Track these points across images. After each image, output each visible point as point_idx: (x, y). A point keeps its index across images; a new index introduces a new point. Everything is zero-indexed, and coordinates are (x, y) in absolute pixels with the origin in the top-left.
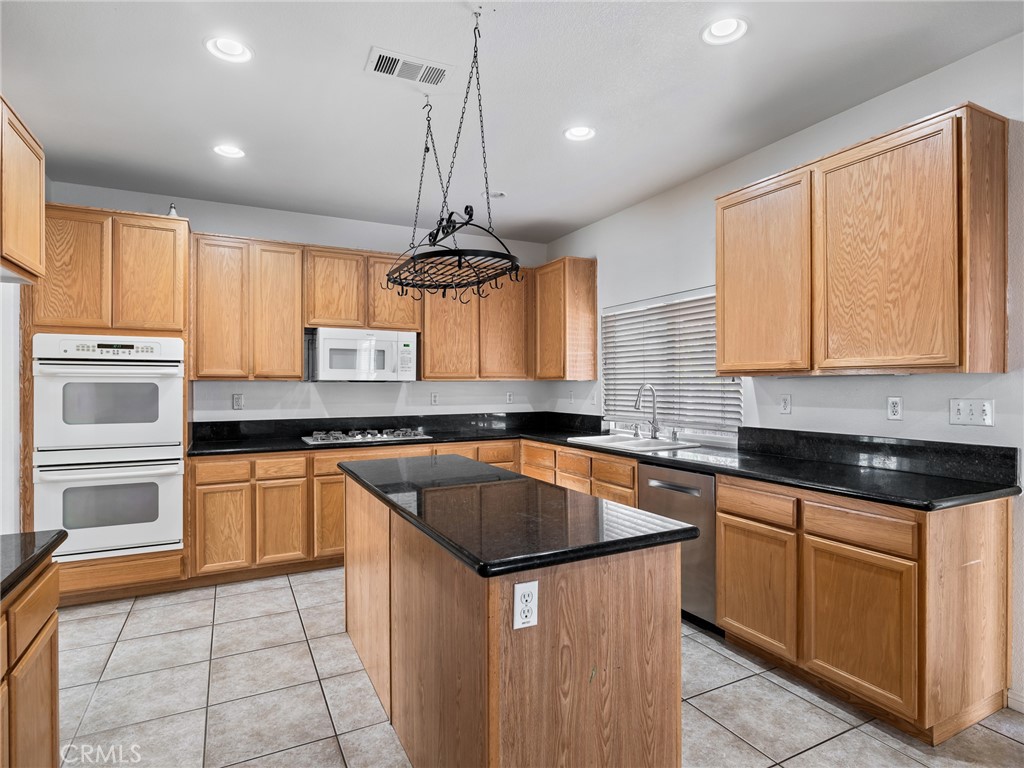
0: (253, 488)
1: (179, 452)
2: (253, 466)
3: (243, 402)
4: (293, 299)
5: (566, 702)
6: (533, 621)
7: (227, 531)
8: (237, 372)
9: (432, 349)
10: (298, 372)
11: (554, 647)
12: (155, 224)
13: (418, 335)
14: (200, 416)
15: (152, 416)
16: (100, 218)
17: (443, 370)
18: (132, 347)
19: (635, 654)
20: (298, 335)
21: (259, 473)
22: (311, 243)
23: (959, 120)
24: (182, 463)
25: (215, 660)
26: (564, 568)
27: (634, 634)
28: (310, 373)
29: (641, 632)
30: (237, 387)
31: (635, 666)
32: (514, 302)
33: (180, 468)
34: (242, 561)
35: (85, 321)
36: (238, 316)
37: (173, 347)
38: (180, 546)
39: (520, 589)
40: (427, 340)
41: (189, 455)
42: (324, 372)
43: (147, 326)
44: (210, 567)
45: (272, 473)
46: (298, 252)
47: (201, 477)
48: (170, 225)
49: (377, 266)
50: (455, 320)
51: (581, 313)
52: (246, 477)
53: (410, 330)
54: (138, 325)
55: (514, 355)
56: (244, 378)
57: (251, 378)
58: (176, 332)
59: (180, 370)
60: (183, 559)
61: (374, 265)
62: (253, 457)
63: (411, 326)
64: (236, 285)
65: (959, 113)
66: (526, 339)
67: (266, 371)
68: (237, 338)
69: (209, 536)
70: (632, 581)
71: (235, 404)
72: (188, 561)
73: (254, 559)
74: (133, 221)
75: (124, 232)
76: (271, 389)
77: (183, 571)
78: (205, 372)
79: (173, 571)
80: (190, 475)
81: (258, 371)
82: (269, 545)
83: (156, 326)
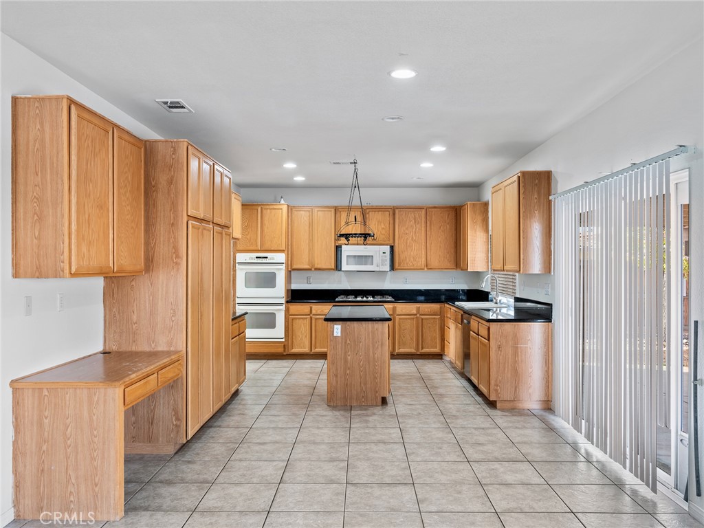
0: (311, 318)
1: (283, 301)
2: (311, 308)
3: (311, 280)
4: (331, 232)
5: (349, 358)
6: (339, 335)
7: (301, 336)
8: (307, 267)
9: (399, 254)
10: (333, 267)
11: (345, 343)
12: (275, 207)
13: (392, 248)
14: (294, 286)
15: (274, 286)
16: (256, 207)
17: (406, 265)
18: (267, 258)
19: (371, 350)
20: (333, 249)
21: (314, 312)
22: (339, 205)
23: (519, 177)
24: (284, 305)
25: (288, 374)
26: (348, 323)
27: (371, 345)
28: (338, 267)
29: (374, 346)
30: (308, 274)
31: (371, 354)
32: (448, 226)
33: (283, 307)
34: (306, 350)
35: (252, 248)
36: (307, 242)
37: (281, 257)
38: (283, 340)
39: (335, 326)
40: (396, 249)
41: (287, 302)
42: (345, 267)
43: (272, 249)
44: (295, 350)
45: (319, 312)
46: (333, 210)
47: (291, 312)
48: (281, 207)
49: (370, 213)
50: (412, 238)
51: (478, 233)
52: (309, 313)
53: (387, 245)
54: (269, 249)
55: (448, 256)
56: (310, 269)
57: (313, 269)
58: (282, 251)
59: (283, 267)
60: (284, 345)
61: (369, 213)
62: (311, 305)
63: (388, 242)
64: (307, 228)
65: (519, 175)
66: (456, 246)
67: (319, 266)
68: (307, 251)
69: (294, 337)
70: (370, 330)
71: (308, 282)
72: (286, 347)
73: (311, 350)
74: (268, 207)
75: (264, 211)
76: (324, 274)
77: (284, 351)
78: (294, 267)
79: (281, 350)
80: (287, 310)
81: (316, 266)
82: (318, 345)
83: (276, 249)
